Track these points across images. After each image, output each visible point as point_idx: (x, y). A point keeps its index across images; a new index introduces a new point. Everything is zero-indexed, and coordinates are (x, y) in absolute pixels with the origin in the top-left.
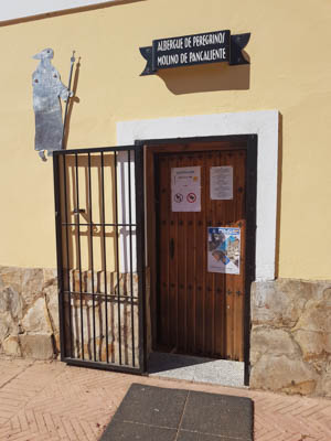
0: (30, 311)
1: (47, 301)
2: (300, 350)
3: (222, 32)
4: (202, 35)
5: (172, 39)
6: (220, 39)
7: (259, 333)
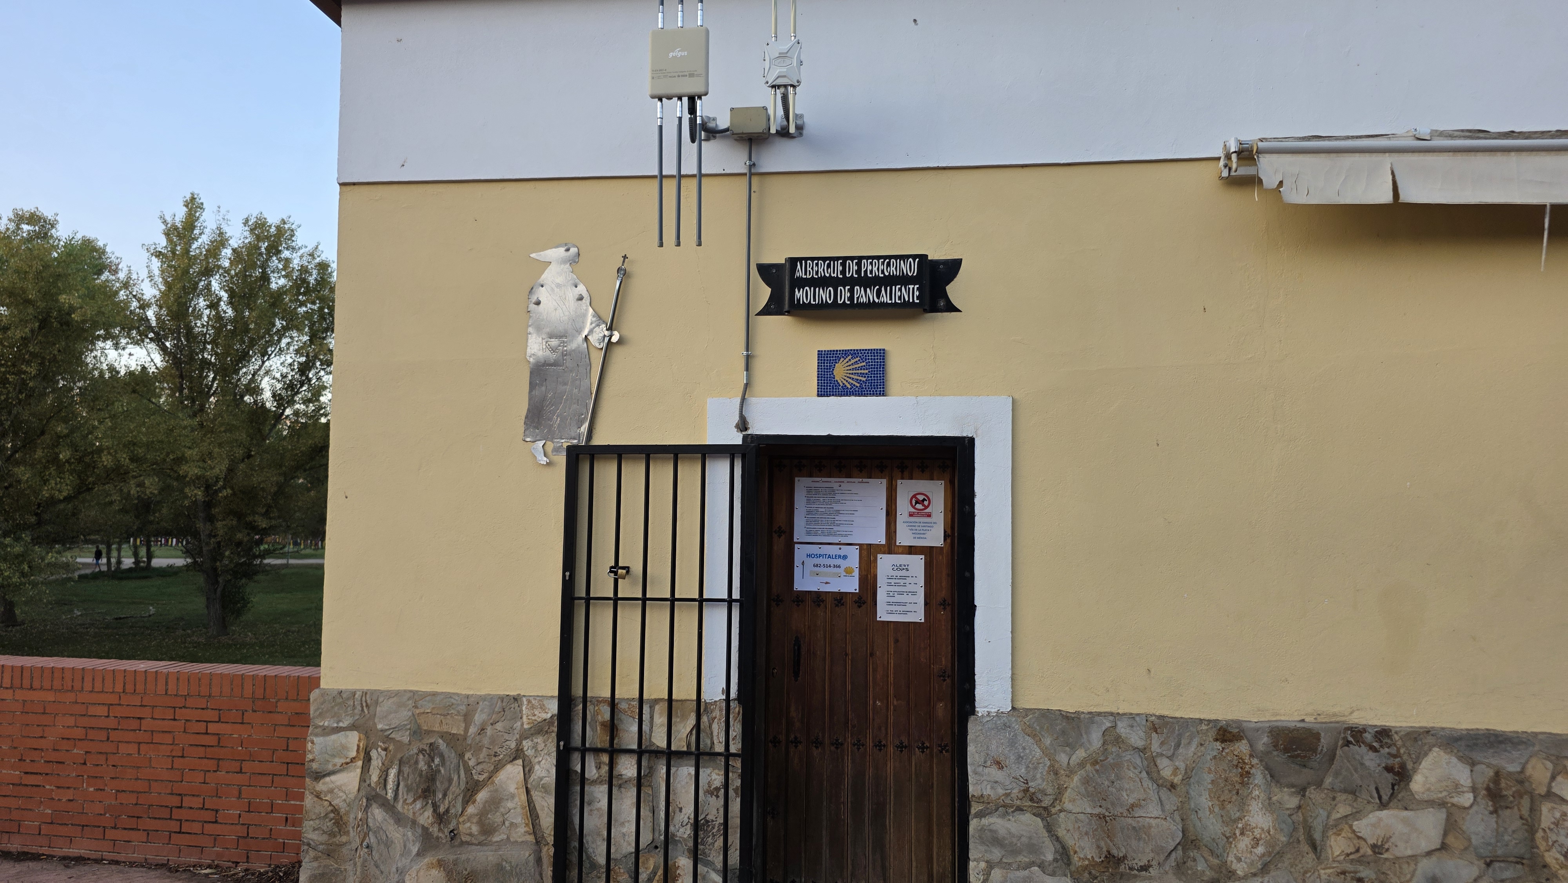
0: (482, 796)
1: (528, 770)
2: (1064, 854)
3: (914, 257)
4: (878, 258)
5: (824, 259)
6: (910, 269)
7: (985, 821)
